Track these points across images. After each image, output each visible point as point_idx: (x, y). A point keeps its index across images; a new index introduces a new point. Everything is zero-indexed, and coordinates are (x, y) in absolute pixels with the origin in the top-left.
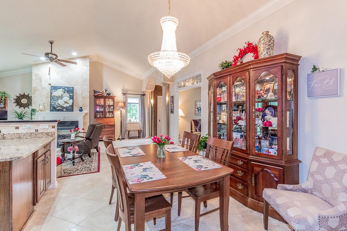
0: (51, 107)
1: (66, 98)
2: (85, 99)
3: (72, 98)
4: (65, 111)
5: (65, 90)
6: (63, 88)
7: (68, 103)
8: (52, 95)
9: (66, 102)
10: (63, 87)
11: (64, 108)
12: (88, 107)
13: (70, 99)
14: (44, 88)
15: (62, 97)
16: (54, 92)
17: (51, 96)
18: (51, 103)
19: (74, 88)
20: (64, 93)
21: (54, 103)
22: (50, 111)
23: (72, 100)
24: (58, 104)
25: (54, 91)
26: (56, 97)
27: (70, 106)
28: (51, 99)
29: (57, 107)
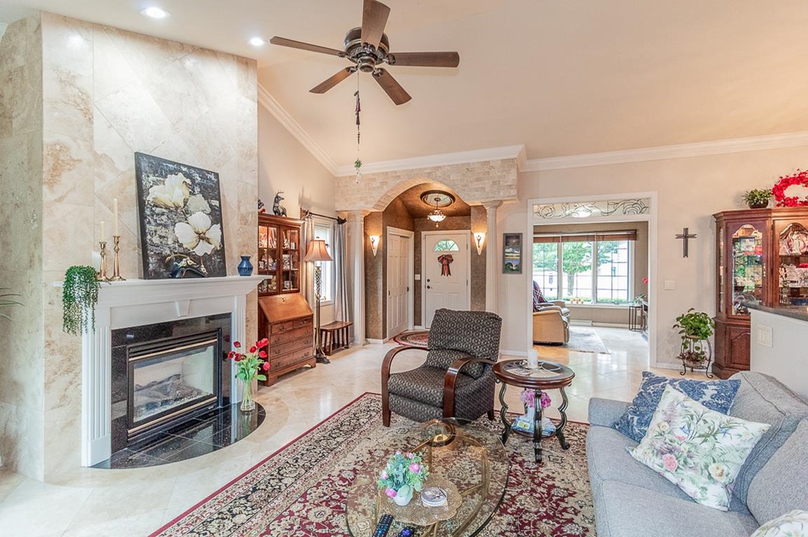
0: (145, 256)
1: (201, 216)
3: (217, 216)
4: (206, 275)
5: (193, 181)
6: (184, 169)
7: (208, 241)
8: (149, 198)
9: (200, 237)
10: (185, 166)
11: (198, 259)
12: (256, 256)
13: (213, 223)
14: (105, 156)
15: (185, 212)
16: (154, 183)
17: (141, 201)
19: (220, 175)
20: (192, 193)
21: (161, 237)
22: (145, 277)
23: (219, 225)
24: (176, 246)
25: (152, 178)
26: (165, 211)
27: (216, 252)
28: (143, 217)
29: (173, 255)
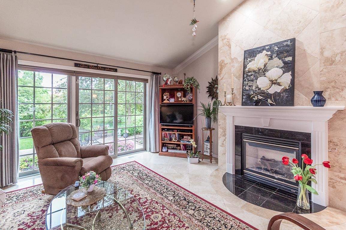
0: (243, 95)
1: (275, 72)
2: (333, 66)
3: (290, 67)
4: (272, 105)
5: (272, 52)
6: (267, 48)
7: (279, 84)
8: (247, 69)
9: (274, 82)
10: (268, 45)
11: (268, 96)
13: (284, 73)
14: (235, 58)
15: (263, 71)
16: (250, 61)
17: (244, 72)
18: (244, 87)
19: (297, 39)
20: (271, 58)
21: (249, 86)
22: (242, 105)
23: (290, 73)
24: (257, 89)
25: (249, 59)
26: (253, 73)
27: (285, 90)
28: (244, 79)
29: (255, 94)
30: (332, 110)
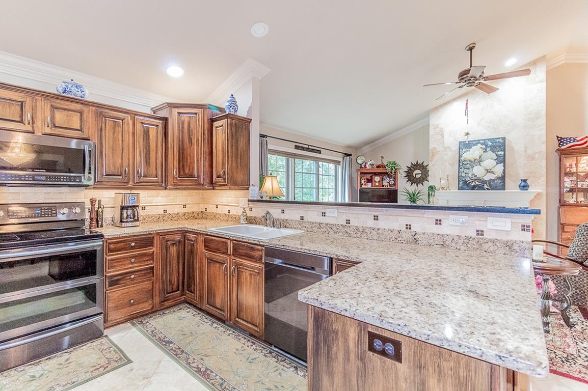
0: (459, 181)
1: (489, 161)
2: (534, 161)
3: (502, 160)
4: (488, 189)
5: (486, 146)
6: (481, 142)
7: (493, 173)
8: (462, 159)
9: (488, 171)
10: (482, 140)
11: (484, 182)
12: (544, 178)
13: (497, 164)
14: (448, 147)
15: (479, 161)
16: (465, 152)
17: (459, 160)
18: (460, 174)
19: (507, 138)
20: (485, 151)
21: (465, 173)
22: (459, 190)
23: (502, 164)
24: (473, 176)
25: (464, 150)
26: (468, 162)
27: (499, 178)
28: (459, 167)
29: (471, 180)
30: (535, 192)
